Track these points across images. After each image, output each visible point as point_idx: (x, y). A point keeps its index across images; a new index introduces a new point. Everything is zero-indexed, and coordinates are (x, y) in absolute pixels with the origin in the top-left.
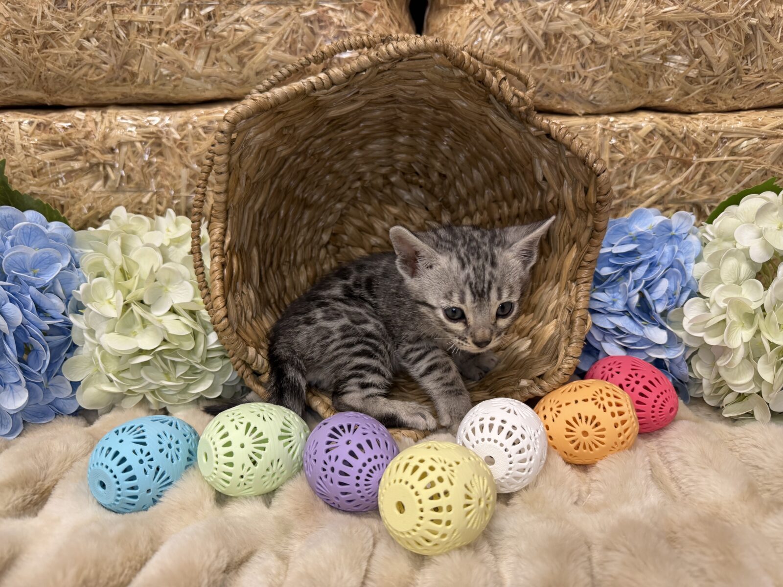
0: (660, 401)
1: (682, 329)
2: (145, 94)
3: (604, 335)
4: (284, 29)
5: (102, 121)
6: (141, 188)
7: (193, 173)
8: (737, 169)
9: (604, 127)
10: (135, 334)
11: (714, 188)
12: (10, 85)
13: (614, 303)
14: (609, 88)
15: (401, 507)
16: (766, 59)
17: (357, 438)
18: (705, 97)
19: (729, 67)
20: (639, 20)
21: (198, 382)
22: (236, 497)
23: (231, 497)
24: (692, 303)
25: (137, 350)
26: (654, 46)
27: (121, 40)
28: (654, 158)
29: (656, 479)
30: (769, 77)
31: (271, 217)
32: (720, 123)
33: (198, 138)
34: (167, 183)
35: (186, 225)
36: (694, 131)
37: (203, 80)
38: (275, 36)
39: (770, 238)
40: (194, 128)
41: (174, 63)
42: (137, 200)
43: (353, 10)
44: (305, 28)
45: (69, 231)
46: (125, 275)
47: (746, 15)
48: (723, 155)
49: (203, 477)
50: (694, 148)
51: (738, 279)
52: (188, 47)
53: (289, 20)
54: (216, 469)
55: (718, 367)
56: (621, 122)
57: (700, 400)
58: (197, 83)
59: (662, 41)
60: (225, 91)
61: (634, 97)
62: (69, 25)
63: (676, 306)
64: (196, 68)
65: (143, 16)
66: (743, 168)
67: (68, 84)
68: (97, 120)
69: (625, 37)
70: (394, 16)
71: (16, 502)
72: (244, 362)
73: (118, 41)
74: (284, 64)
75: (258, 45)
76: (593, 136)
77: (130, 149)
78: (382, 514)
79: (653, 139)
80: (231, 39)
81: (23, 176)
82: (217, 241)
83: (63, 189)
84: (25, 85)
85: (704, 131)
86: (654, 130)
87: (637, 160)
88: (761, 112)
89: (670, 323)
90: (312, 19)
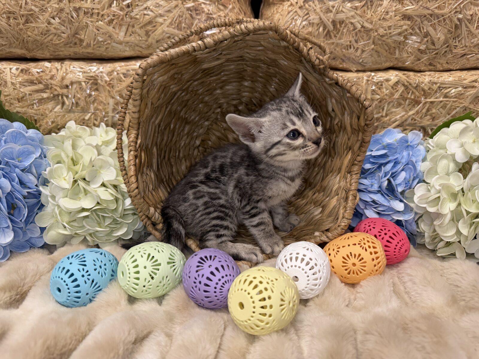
0: (399, 245)
1: (413, 202)
2: (88, 53)
3: (366, 205)
4: (174, 15)
5: (61, 69)
6: (84, 111)
7: (116, 101)
8: (448, 106)
9: (368, 79)
10: (80, 199)
11: (434, 117)
12: (5, 45)
13: (372, 185)
14: (371, 55)
15: (242, 306)
16: (467, 40)
17: (216, 264)
18: (430, 62)
19: (444, 44)
20: (391, 14)
21: (118, 229)
22: (141, 299)
23: (137, 299)
24: (420, 186)
25: (81, 208)
26: (400, 30)
27: (74, 19)
28: (398, 99)
29: (396, 292)
30: (469, 51)
31: (165, 129)
32: (438, 78)
33: (120, 80)
34: (100, 107)
35: (113, 133)
36: (422, 83)
37: (123, 45)
38: (169, 19)
39: (467, 147)
40: (118, 74)
41: (106, 34)
42: (82, 118)
43: (217, 4)
44: (187, 14)
45: (40, 135)
46: (74, 162)
47: (456, 12)
48: (440, 97)
49: (121, 286)
50: (422, 93)
51: (448, 172)
52: (115, 24)
53: (177, 9)
54: (129, 281)
55: (434, 225)
56: (378, 76)
57: (423, 246)
58: (120, 47)
59: (405, 27)
60: (137, 52)
61: (387, 61)
62: (42, 9)
63: (410, 188)
64: (120, 37)
65: (88, 5)
66: (452, 106)
67: (41, 45)
68: (58, 68)
69: (382, 24)
70: (241, 8)
71: (6, 299)
72: (147, 216)
73: (72, 19)
74: (173, 36)
75: (158, 24)
76: (361, 84)
77: (78, 86)
78: (230, 310)
79: (398, 87)
80: (141, 20)
81: (12, 101)
82: (132, 142)
83: (36, 110)
84: (14, 45)
85: (429, 83)
86: (399, 81)
87: (388, 99)
88: (464, 72)
89: (406, 198)
90: (191, 9)
